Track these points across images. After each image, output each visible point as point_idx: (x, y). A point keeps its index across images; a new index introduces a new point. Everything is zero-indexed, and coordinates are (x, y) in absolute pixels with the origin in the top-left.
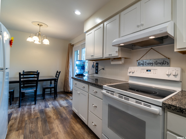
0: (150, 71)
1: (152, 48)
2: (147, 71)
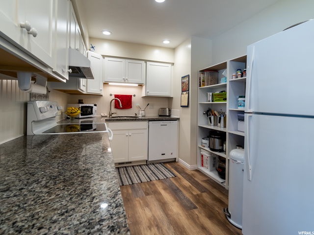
2: (51, 107)
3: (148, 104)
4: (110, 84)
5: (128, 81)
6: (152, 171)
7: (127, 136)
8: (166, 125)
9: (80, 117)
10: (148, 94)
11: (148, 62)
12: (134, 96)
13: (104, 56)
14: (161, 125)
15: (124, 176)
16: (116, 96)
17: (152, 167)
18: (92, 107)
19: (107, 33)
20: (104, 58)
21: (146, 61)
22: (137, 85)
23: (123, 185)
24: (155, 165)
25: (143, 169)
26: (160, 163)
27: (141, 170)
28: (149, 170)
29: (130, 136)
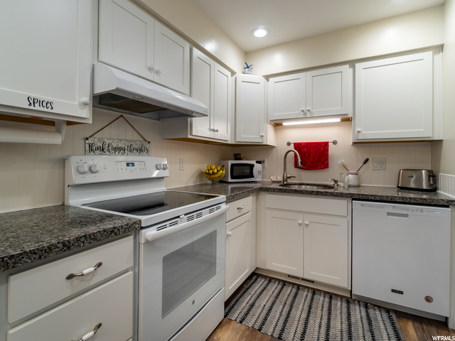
0: (133, 164)
1: (122, 116)
2: (128, 165)
3: (367, 161)
4: (284, 124)
5: (311, 113)
6: (350, 325)
7: (300, 224)
8: (406, 216)
9: (230, 180)
10: (361, 137)
11: (357, 65)
12: (335, 143)
13: (267, 77)
14: (389, 214)
15: (281, 307)
16: (297, 146)
17: (358, 313)
18: (252, 166)
19: (261, 33)
20: (268, 80)
21: (352, 63)
22: (338, 120)
23: (260, 330)
24: (371, 311)
25: (330, 309)
26: (388, 311)
27: (326, 309)
28: (345, 317)
29: (307, 225)
